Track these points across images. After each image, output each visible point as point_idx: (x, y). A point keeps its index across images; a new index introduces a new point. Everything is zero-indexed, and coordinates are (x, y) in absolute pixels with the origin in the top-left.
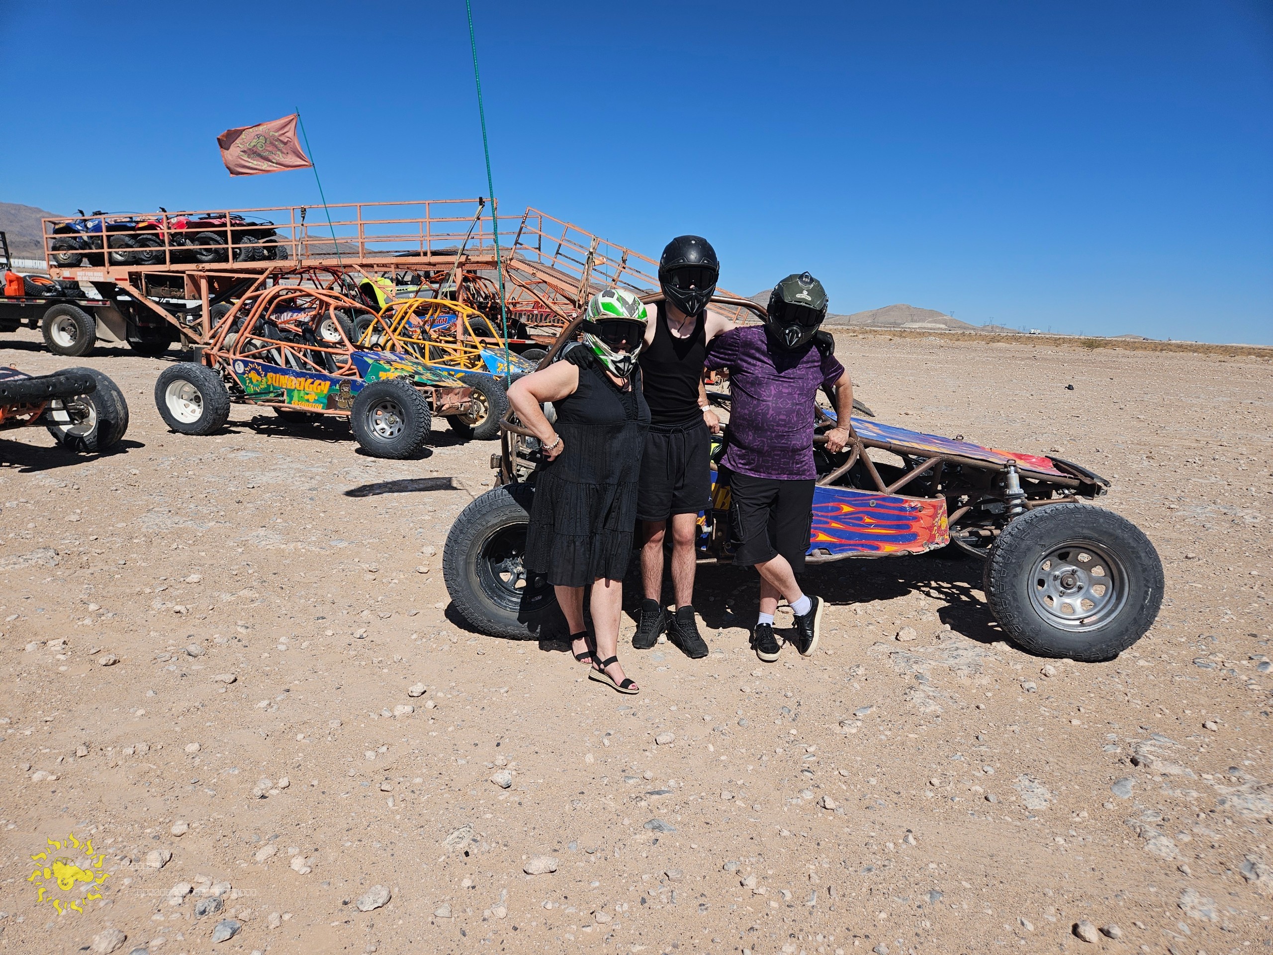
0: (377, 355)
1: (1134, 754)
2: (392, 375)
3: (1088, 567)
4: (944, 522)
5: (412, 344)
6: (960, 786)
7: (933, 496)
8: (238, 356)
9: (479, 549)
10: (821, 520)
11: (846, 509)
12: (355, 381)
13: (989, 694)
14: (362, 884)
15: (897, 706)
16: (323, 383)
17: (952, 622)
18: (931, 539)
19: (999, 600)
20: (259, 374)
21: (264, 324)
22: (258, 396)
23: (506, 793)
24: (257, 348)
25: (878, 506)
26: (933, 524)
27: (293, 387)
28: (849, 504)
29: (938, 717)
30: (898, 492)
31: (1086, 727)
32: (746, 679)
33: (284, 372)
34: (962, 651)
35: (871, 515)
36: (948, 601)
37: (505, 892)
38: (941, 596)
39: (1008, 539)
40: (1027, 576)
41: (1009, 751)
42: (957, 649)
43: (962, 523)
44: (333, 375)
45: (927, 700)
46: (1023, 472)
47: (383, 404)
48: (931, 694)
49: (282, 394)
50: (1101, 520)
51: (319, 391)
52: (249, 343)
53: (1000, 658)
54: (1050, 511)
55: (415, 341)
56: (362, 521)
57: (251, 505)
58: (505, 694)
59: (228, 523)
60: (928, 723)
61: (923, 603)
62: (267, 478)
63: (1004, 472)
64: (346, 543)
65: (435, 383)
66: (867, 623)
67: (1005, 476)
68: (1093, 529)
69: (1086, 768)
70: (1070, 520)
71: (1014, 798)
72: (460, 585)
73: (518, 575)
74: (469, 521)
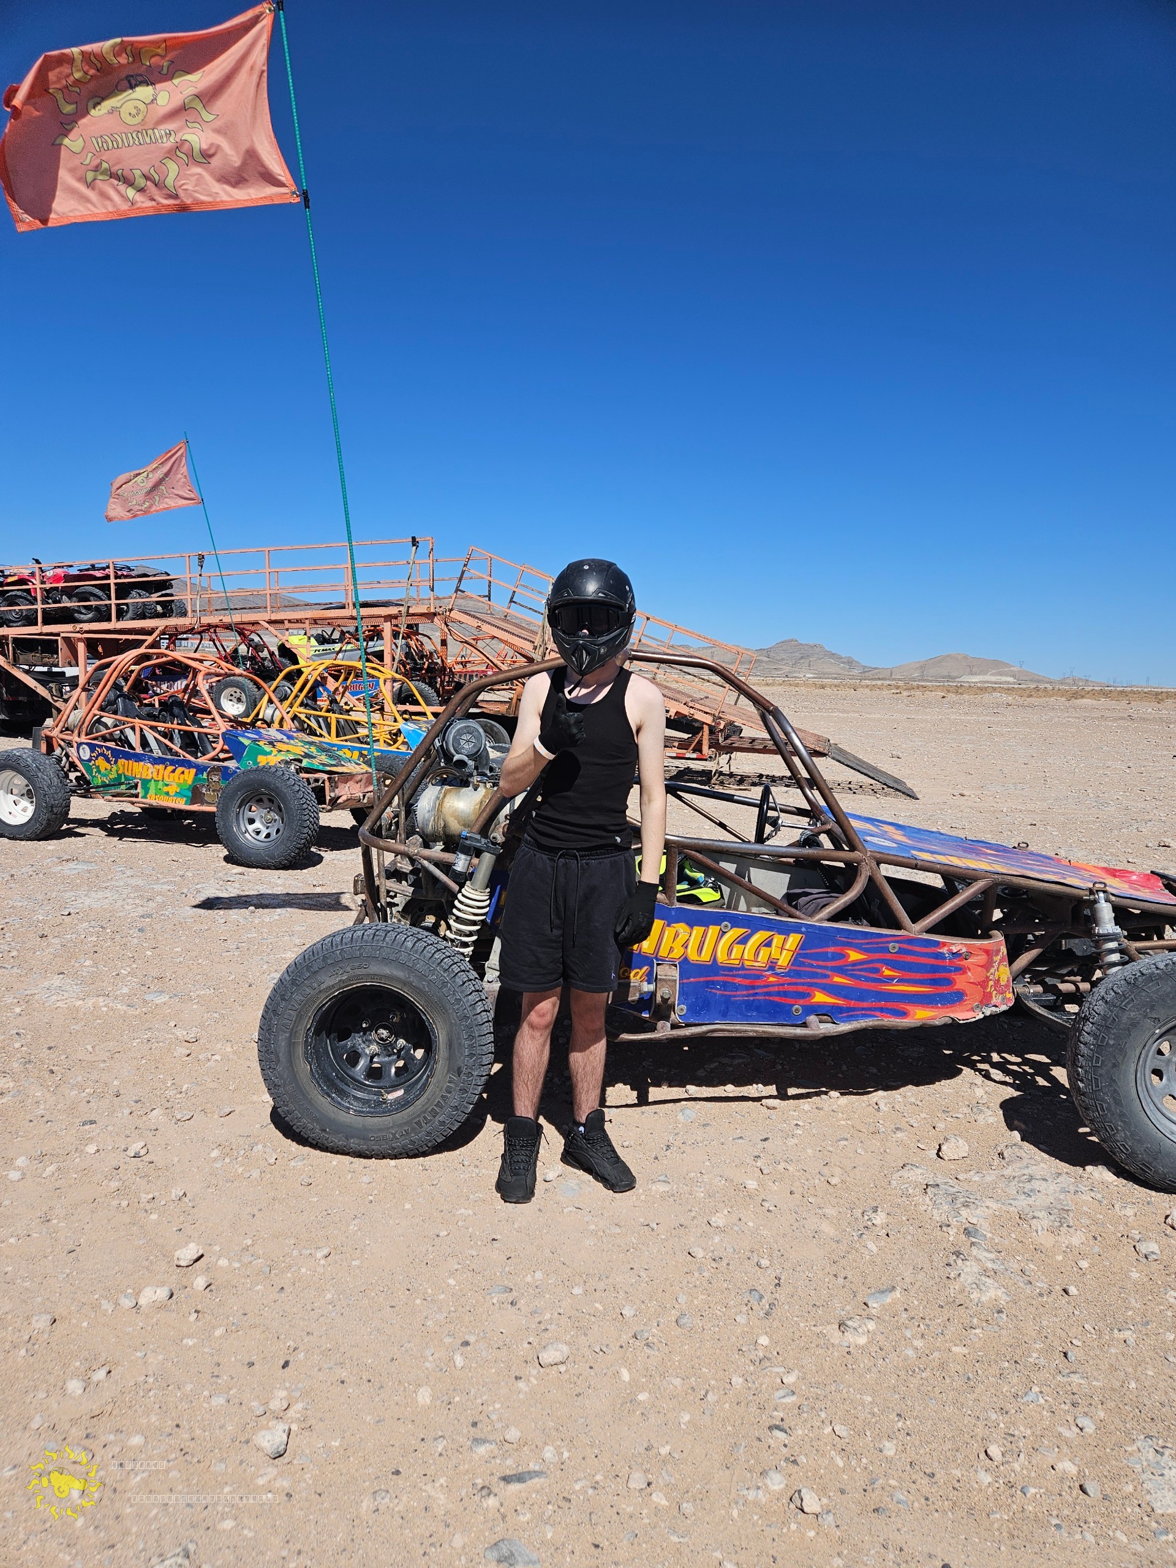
0: (258, 733)
2: (271, 759)
4: (1004, 973)
5: (317, 718)
6: (1036, 1459)
8: (83, 739)
9: (308, 1023)
10: (817, 973)
11: (854, 956)
12: (227, 768)
13: (1084, 1264)
15: (935, 1288)
16: (186, 771)
17: (1023, 1126)
18: (986, 1000)
19: (1092, 1102)
20: (108, 761)
21: (119, 696)
22: (106, 789)
24: (106, 726)
25: (901, 951)
26: (987, 977)
27: (149, 777)
28: (859, 948)
29: (1000, 1312)
30: (931, 930)
33: (138, 758)
34: (1038, 1183)
35: (893, 965)
36: (1016, 1088)
38: (1007, 1079)
39: (1100, 1007)
40: (1134, 1061)
41: (1118, 1384)
43: (1033, 971)
44: (200, 760)
45: (983, 1278)
46: (1118, 899)
47: (257, 798)
48: (990, 1265)
49: (136, 786)
51: (181, 781)
52: (99, 721)
53: (1100, 1195)
54: (1161, 965)
55: (323, 713)
56: (200, 961)
57: (57, 941)
58: (322, 1262)
59: (15, 968)
60: (985, 1324)
61: (979, 1092)
62: (91, 901)
63: (1089, 900)
64: (167, 997)
65: (328, 769)
66: (893, 1126)
67: (1091, 905)
71: (1130, 1488)
72: (280, 1077)
73: (372, 1057)
74: (293, 982)
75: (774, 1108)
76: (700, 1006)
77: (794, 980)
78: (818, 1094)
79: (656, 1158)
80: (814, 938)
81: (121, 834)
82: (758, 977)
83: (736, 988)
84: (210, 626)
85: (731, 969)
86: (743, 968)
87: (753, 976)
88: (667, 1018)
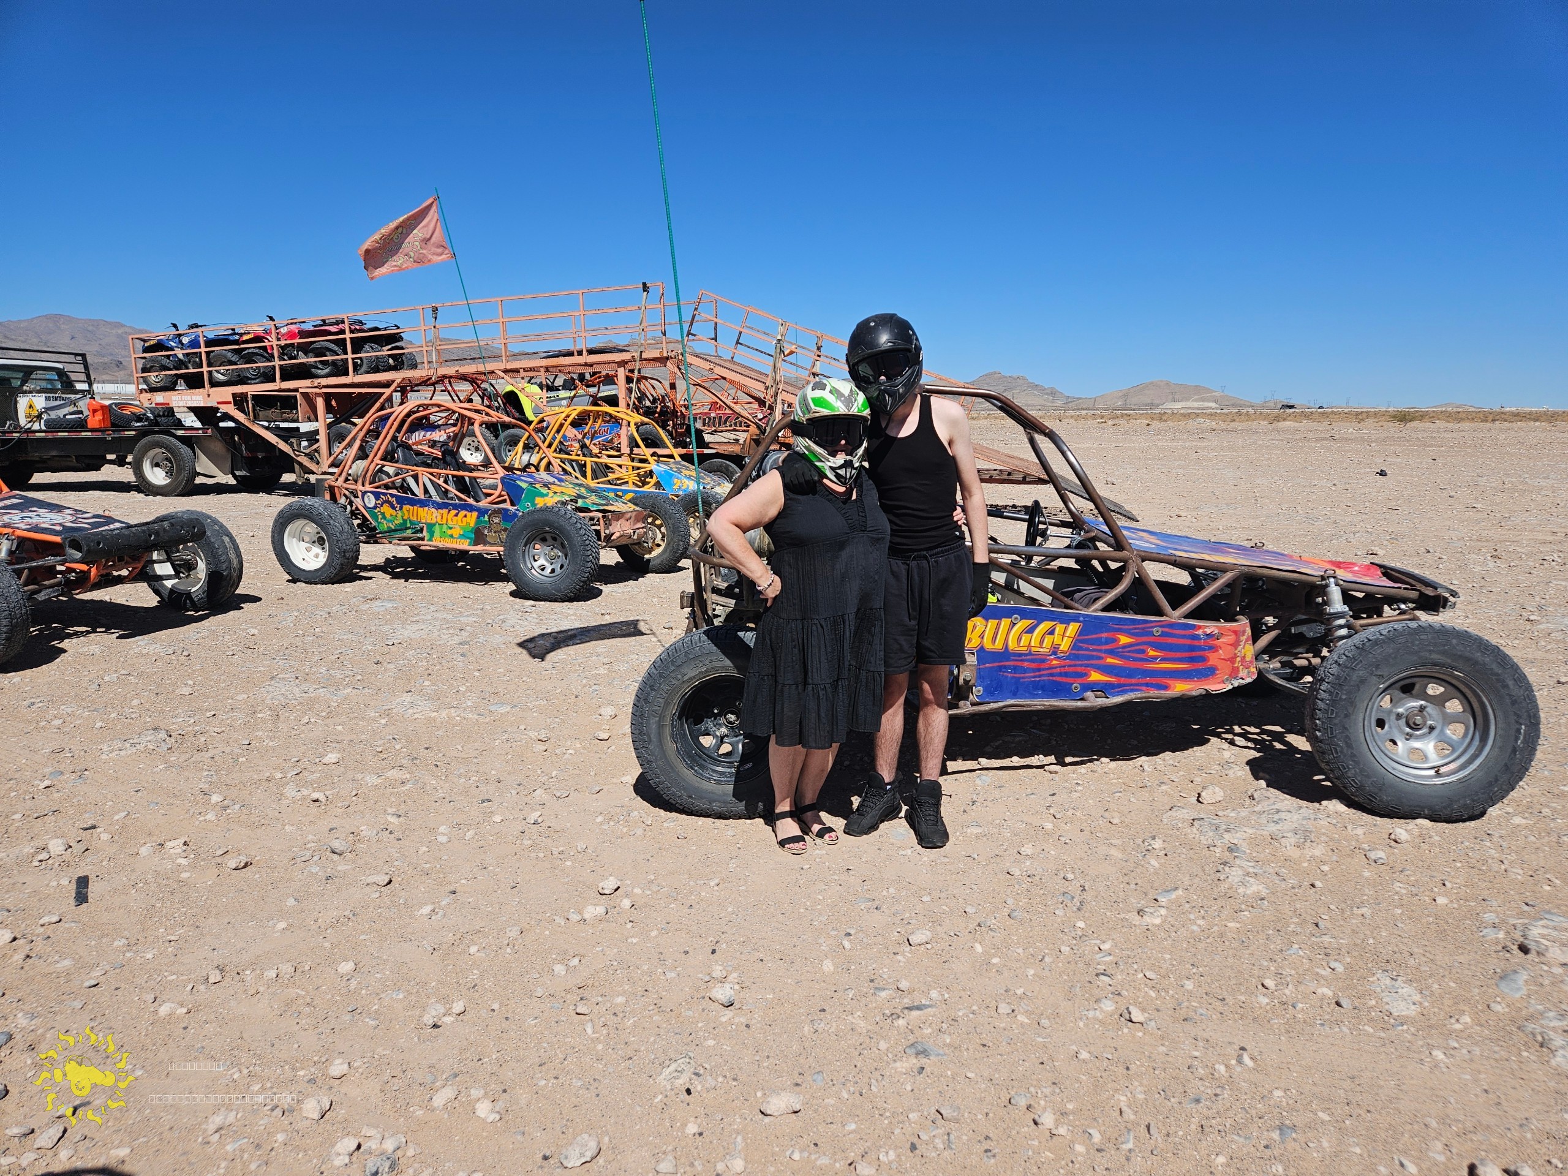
0: (532, 477)
1: (1522, 939)
2: (549, 500)
3: (1440, 701)
4: (1248, 650)
5: (571, 461)
6: (1301, 988)
7: (1231, 619)
8: (368, 488)
9: (674, 709)
10: (1093, 656)
11: (1124, 640)
12: (507, 510)
13: (1326, 868)
14: (563, 1133)
15: (1209, 887)
16: (469, 514)
17: (1267, 777)
18: (1234, 673)
19: (1327, 747)
20: (393, 508)
21: (397, 447)
22: (391, 534)
23: (729, 1013)
24: (389, 476)
25: (1164, 634)
26: (1235, 654)
27: (434, 521)
28: (1128, 633)
29: (1262, 899)
30: (1188, 616)
31: (1455, 906)
32: (1013, 859)
33: (422, 504)
34: (1284, 814)
35: (1156, 646)
36: (1258, 751)
37: (739, 1139)
38: (1249, 744)
39: (1335, 669)
40: (1361, 716)
41: (1360, 942)
42: (1278, 811)
43: (1270, 650)
44: (481, 504)
45: (1247, 878)
46: (1345, 584)
47: (541, 536)
48: (1251, 870)
49: (421, 530)
50: (1454, 641)
51: (465, 524)
52: (381, 471)
53: (1334, 821)
54: (1385, 632)
55: (574, 458)
57: (392, 666)
60: (1251, 908)
61: (1227, 754)
62: (410, 632)
63: (1321, 585)
64: (509, 708)
65: (601, 508)
66: (1157, 782)
67: (1323, 590)
68: (1444, 653)
69: (1461, 959)
70: (1413, 643)
71: (1373, 1002)
72: (652, 754)
73: (722, 738)
74: (661, 675)
75: (1056, 772)
76: (994, 689)
77: (1073, 662)
78: (1091, 761)
79: (965, 811)
80: (1090, 626)
82: (1043, 661)
83: (1025, 671)
84: (444, 377)
85: (1020, 655)
86: (1030, 654)
87: (1039, 660)
88: (967, 698)
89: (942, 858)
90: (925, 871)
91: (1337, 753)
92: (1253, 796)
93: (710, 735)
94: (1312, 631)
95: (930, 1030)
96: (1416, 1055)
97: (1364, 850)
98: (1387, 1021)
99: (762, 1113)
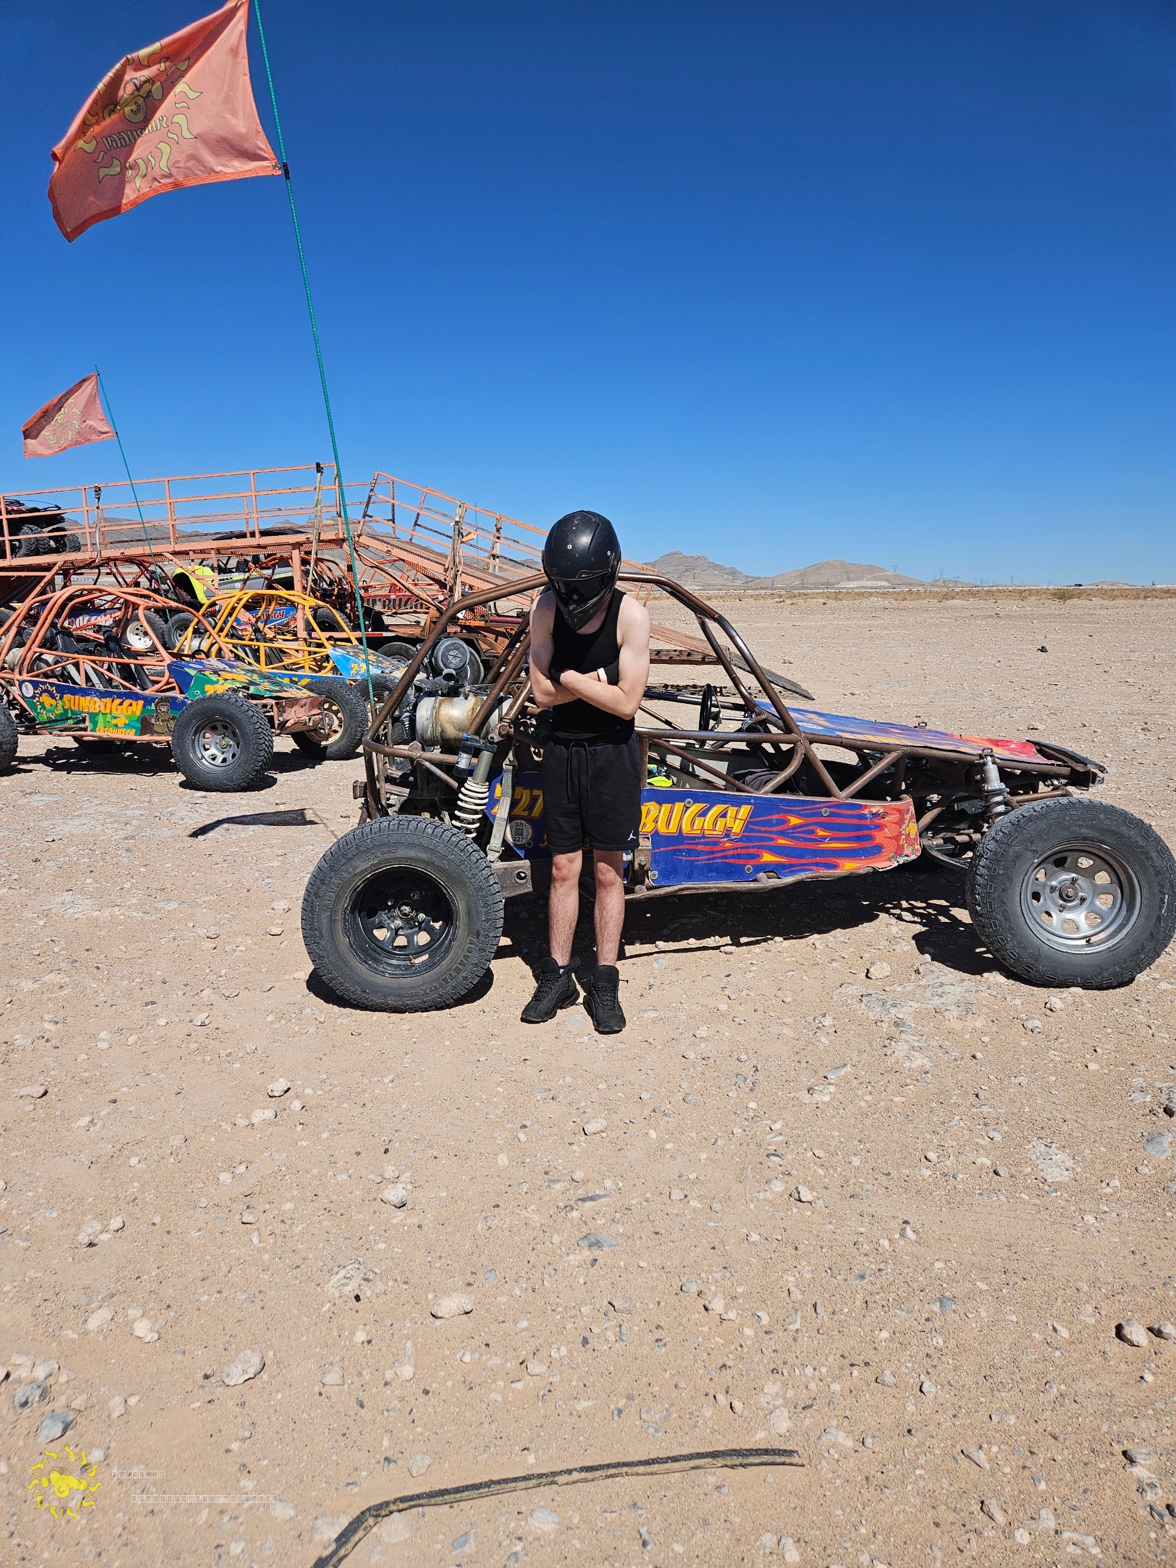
0: (201, 664)
1: (1167, 1102)
2: (219, 687)
3: (1090, 873)
4: (912, 828)
5: (243, 647)
6: (962, 1158)
7: (896, 798)
8: (25, 677)
9: (345, 903)
10: (764, 837)
11: (794, 821)
12: (175, 698)
13: (986, 1039)
14: (226, 1349)
15: (876, 1063)
16: (134, 703)
17: (932, 951)
18: (899, 851)
19: (986, 920)
20: (53, 697)
21: (57, 634)
22: (51, 725)
23: (401, 1214)
24: (48, 663)
25: (832, 815)
26: (900, 832)
27: (97, 711)
28: (798, 814)
29: (926, 1073)
30: (854, 796)
31: (1106, 1071)
32: (688, 1042)
33: (84, 693)
34: (947, 987)
35: (825, 826)
36: (924, 925)
37: (409, 1344)
38: (916, 919)
39: (992, 845)
40: (1018, 889)
41: (1017, 1110)
42: (942, 985)
43: (933, 828)
44: (146, 692)
45: (912, 1052)
46: (1002, 762)
47: (212, 724)
48: (916, 1044)
49: (84, 720)
50: (1102, 816)
51: (130, 713)
52: (40, 658)
53: (994, 993)
54: (1038, 809)
55: (246, 642)
56: (194, 873)
57: (52, 864)
58: (390, 1085)
59: (24, 889)
60: (915, 1082)
61: (894, 929)
62: (71, 827)
63: (979, 764)
64: (177, 904)
65: (275, 694)
66: (828, 959)
67: (981, 768)
68: (1093, 827)
69: (1112, 1124)
70: (1064, 819)
71: (1029, 1170)
72: (325, 950)
73: (397, 931)
74: (331, 868)
75: (731, 953)
76: (669, 873)
77: (746, 844)
78: (765, 941)
79: (642, 996)
80: (761, 807)
81: (69, 768)
82: (716, 844)
83: (699, 854)
84: (110, 559)
85: (694, 838)
86: (704, 837)
87: (713, 842)
88: (642, 883)
89: (619, 1044)
90: (601, 1058)
91: (996, 926)
92: (918, 970)
93: (383, 927)
94: (972, 807)
95: (603, 1221)
96: (1069, 1221)
97: (1022, 1020)
98: (1043, 1187)
99: (433, 1316)
